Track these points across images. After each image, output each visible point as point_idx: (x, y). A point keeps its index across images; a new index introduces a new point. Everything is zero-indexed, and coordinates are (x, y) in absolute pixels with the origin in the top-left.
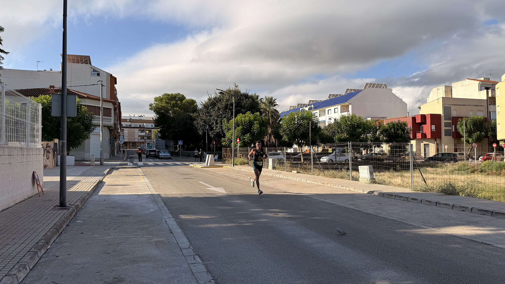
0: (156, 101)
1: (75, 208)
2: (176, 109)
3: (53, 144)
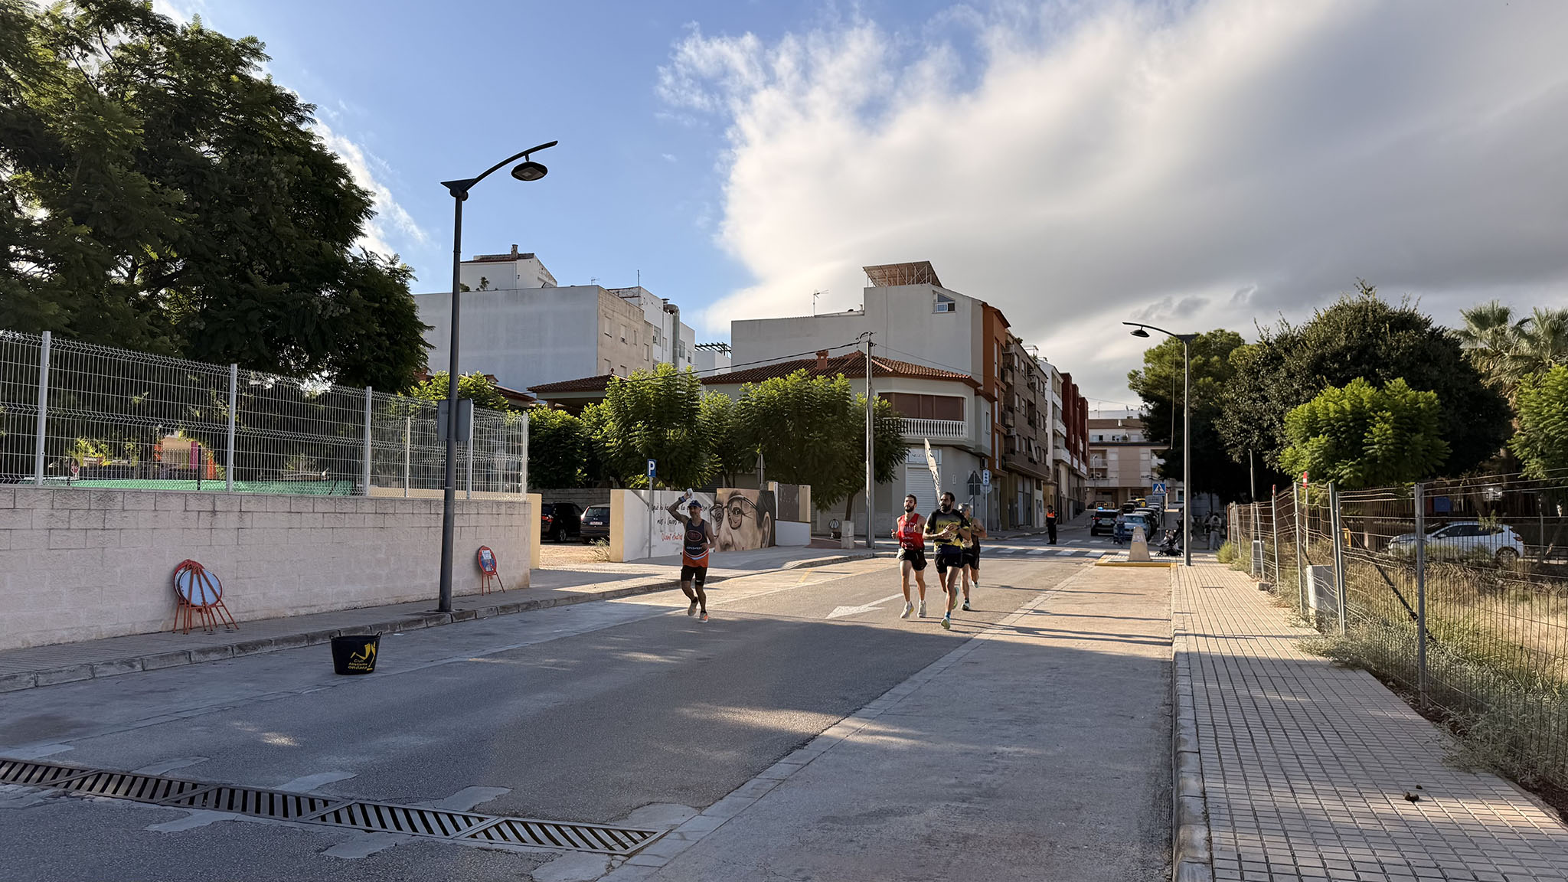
0: (1147, 361)
1: (448, 615)
2: (1204, 381)
3: (757, 493)
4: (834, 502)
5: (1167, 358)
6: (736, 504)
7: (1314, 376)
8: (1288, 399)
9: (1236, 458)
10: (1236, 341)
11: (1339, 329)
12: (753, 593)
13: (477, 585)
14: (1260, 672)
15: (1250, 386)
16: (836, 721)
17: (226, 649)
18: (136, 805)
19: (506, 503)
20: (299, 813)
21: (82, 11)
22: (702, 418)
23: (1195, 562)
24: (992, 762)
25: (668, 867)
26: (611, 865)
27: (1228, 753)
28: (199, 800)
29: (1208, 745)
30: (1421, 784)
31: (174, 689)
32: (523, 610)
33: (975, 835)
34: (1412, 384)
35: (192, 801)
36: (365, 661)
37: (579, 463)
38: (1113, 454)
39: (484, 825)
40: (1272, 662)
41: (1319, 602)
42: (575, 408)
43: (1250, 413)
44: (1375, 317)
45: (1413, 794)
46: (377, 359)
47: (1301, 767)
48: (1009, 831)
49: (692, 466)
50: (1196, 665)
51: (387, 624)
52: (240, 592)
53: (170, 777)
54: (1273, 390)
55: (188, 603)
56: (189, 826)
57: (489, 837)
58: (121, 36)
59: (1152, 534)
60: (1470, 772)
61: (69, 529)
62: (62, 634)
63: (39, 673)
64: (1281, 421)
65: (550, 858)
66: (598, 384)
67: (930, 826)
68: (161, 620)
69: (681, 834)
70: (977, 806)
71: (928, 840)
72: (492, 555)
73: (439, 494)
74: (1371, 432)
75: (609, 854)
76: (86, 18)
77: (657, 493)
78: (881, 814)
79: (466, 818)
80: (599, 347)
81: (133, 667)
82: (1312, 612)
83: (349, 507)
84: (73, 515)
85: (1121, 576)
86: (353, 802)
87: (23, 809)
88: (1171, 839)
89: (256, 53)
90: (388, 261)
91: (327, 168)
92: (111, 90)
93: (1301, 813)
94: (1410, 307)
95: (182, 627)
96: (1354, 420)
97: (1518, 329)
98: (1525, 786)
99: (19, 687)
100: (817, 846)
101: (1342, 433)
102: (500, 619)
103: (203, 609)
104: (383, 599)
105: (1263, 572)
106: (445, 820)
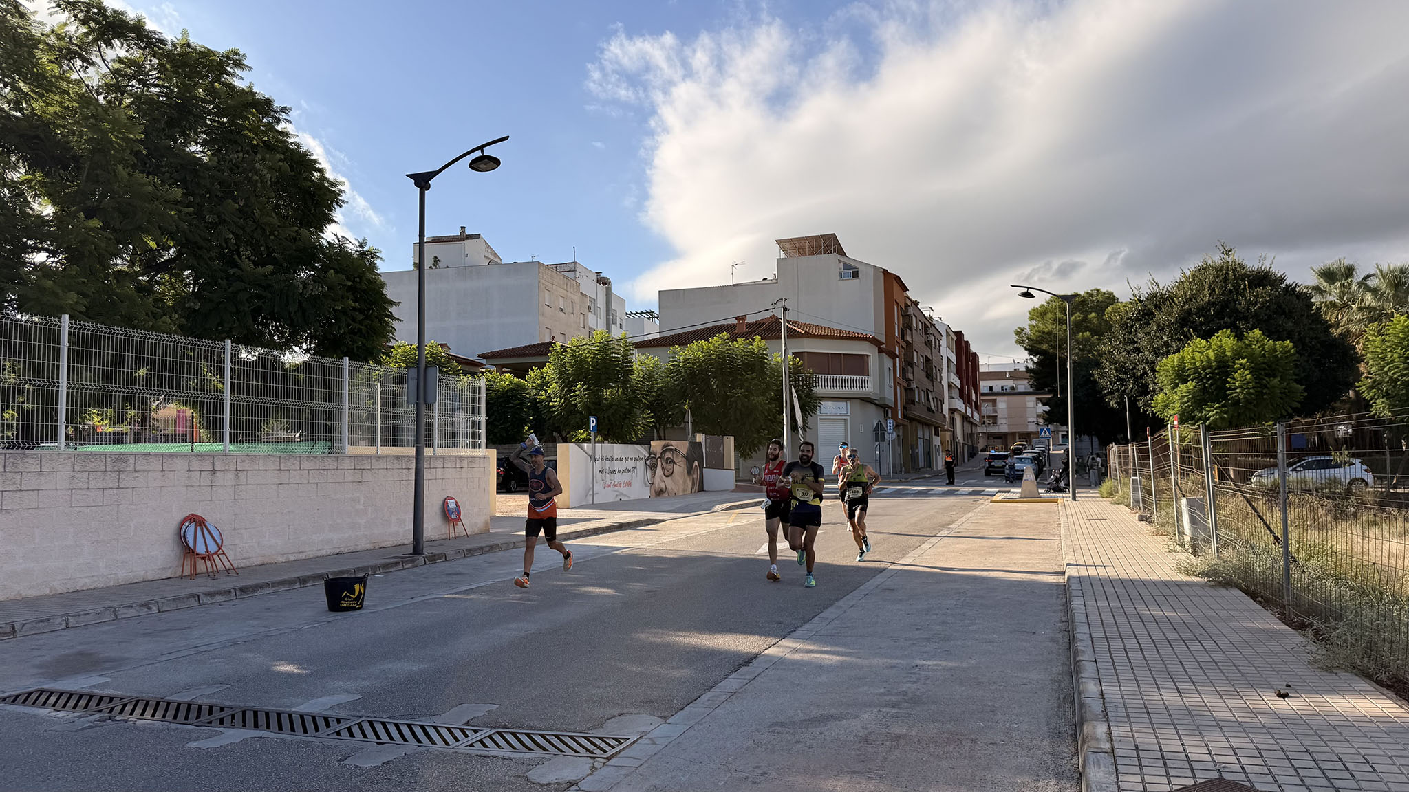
0: (1031, 319)
1: (421, 558)
2: (1083, 335)
3: (686, 444)
4: (755, 451)
5: (1050, 315)
6: (668, 455)
7: (1182, 328)
8: (1159, 350)
9: (1113, 404)
10: (1111, 299)
11: (1203, 286)
12: (688, 533)
13: (444, 530)
14: (1143, 592)
15: (1124, 339)
16: (774, 642)
17: (230, 592)
18: (174, 726)
19: (468, 457)
20: (317, 730)
21: (84, 29)
22: (636, 378)
23: (1080, 497)
24: (914, 674)
25: (644, 767)
26: (593, 767)
27: (1121, 661)
28: (228, 720)
29: (1103, 655)
30: (1290, 684)
31: (189, 628)
32: (488, 552)
33: (906, 735)
34: (1270, 333)
35: (222, 721)
36: (355, 599)
37: (526, 421)
38: (1002, 403)
39: (479, 736)
40: (1154, 583)
41: (1193, 530)
42: (521, 372)
43: (1125, 364)
44: (1235, 275)
45: (1283, 692)
46: (352, 332)
47: (1186, 671)
48: (935, 731)
49: (627, 421)
50: (1087, 587)
51: (368, 567)
52: (237, 541)
53: (199, 702)
54: (1145, 342)
55: (193, 552)
56: (224, 743)
57: (485, 746)
58: (118, 50)
59: (1039, 473)
60: (1331, 672)
61: (88, 488)
62: (84, 582)
63: (69, 615)
64: (1154, 371)
65: (541, 762)
66: (542, 350)
67: (866, 729)
68: (170, 568)
69: (650, 739)
70: (905, 711)
71: (866, 740)
72: (457, 504)
73: (411, 451)
74: (1234, 378)
75: (591, 757)
76: (87, 35)
77: (598, 445)
78: (824, 719)
79: (462, 731)
80: (541, 318)
81: (150, 609)
82: (1187, 539)
83: (331, 464)
84: (91, 476)
85: (1016, 511)
86: (362, 719)
87: (76, 731)
88: (1076, 735)
89: (239, 64)
90: (358, 245)
91: (302, 162)
92: (109, 98)
93: (1188, 709)
94: (1267, 265)
95: (189, 573)
96: (1218, 367)
97: (1363, 284)
98: (1380, 683)
99: (54, 629)
100: (770, 747)
101: (1209, 379)
102: (468, 560)
103: (208, 556)
104: (363, 545)
105: (1141, 505)
106: (444, 732)
